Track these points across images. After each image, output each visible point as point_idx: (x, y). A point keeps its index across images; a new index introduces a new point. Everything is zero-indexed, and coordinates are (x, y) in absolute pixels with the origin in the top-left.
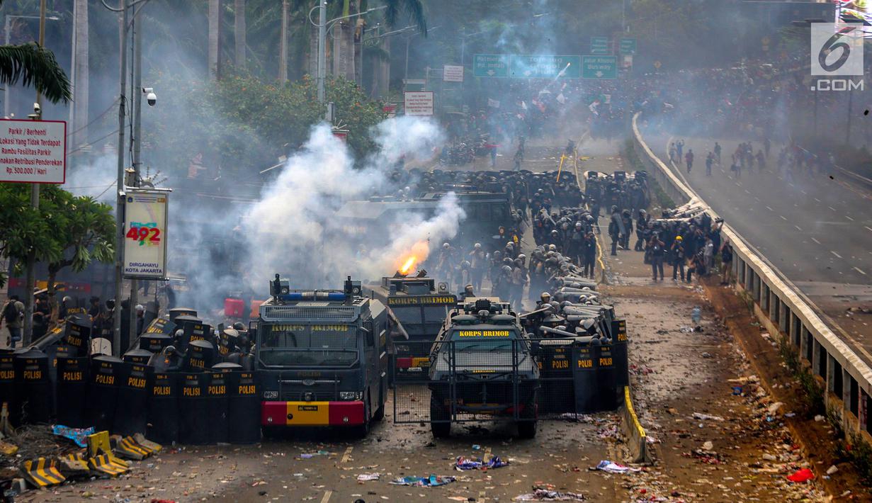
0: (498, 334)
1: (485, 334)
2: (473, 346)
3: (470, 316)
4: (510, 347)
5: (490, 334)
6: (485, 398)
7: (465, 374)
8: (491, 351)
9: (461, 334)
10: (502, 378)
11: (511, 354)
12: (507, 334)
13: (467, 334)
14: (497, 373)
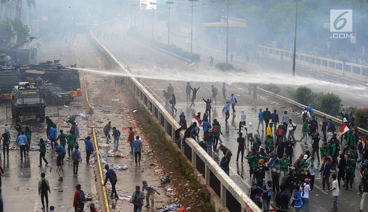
0: (33, 93)
1: (29, 93)
2: (27, 96)
3: (23, 88)
4: (39, 96)
5: (31, 93)
6: (32, 111)
7: (26, 105)
8: (32, 98)
9: (23, 93)
10: (37, 105)
11: (39, 98)
12: (36, 93)
13: (24, 93)
14: (35, 104)
